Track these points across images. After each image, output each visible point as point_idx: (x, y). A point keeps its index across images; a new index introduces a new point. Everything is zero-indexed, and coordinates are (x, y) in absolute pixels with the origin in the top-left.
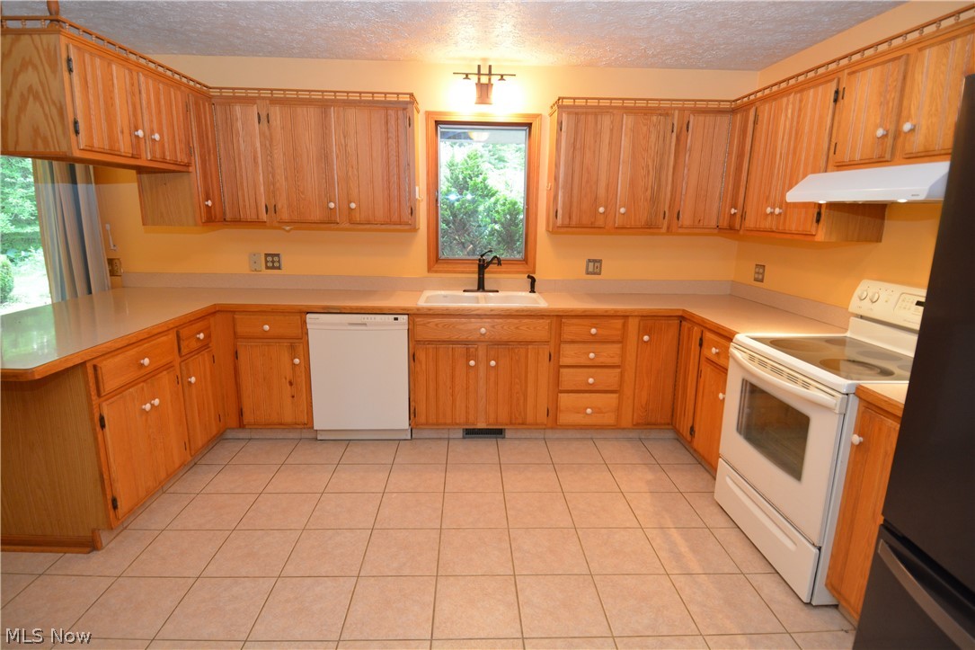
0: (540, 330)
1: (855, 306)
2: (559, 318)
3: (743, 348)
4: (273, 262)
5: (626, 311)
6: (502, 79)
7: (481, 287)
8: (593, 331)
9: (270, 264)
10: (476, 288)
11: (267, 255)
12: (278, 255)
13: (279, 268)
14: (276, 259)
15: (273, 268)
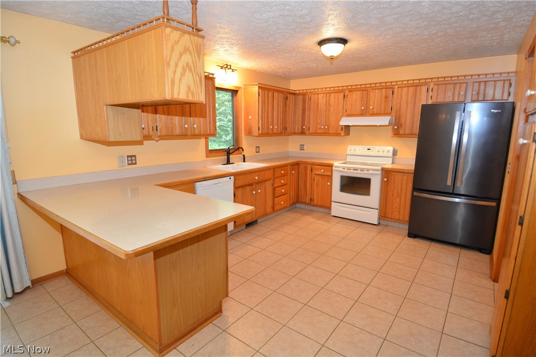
0: (269, 175)
1: (348, 152)
2: (274, 168)
3: (336, 167)
4: (132, 160)
5: (287, 164)
6: (233, 71)
7: (228, 162)
8: (283, 172)
9: (130, 162)
10: (226, 163)
11: (128, 156)
12: (135, 156)
13: (135, 164)
14: (133, 158)
15: (132, 164)
